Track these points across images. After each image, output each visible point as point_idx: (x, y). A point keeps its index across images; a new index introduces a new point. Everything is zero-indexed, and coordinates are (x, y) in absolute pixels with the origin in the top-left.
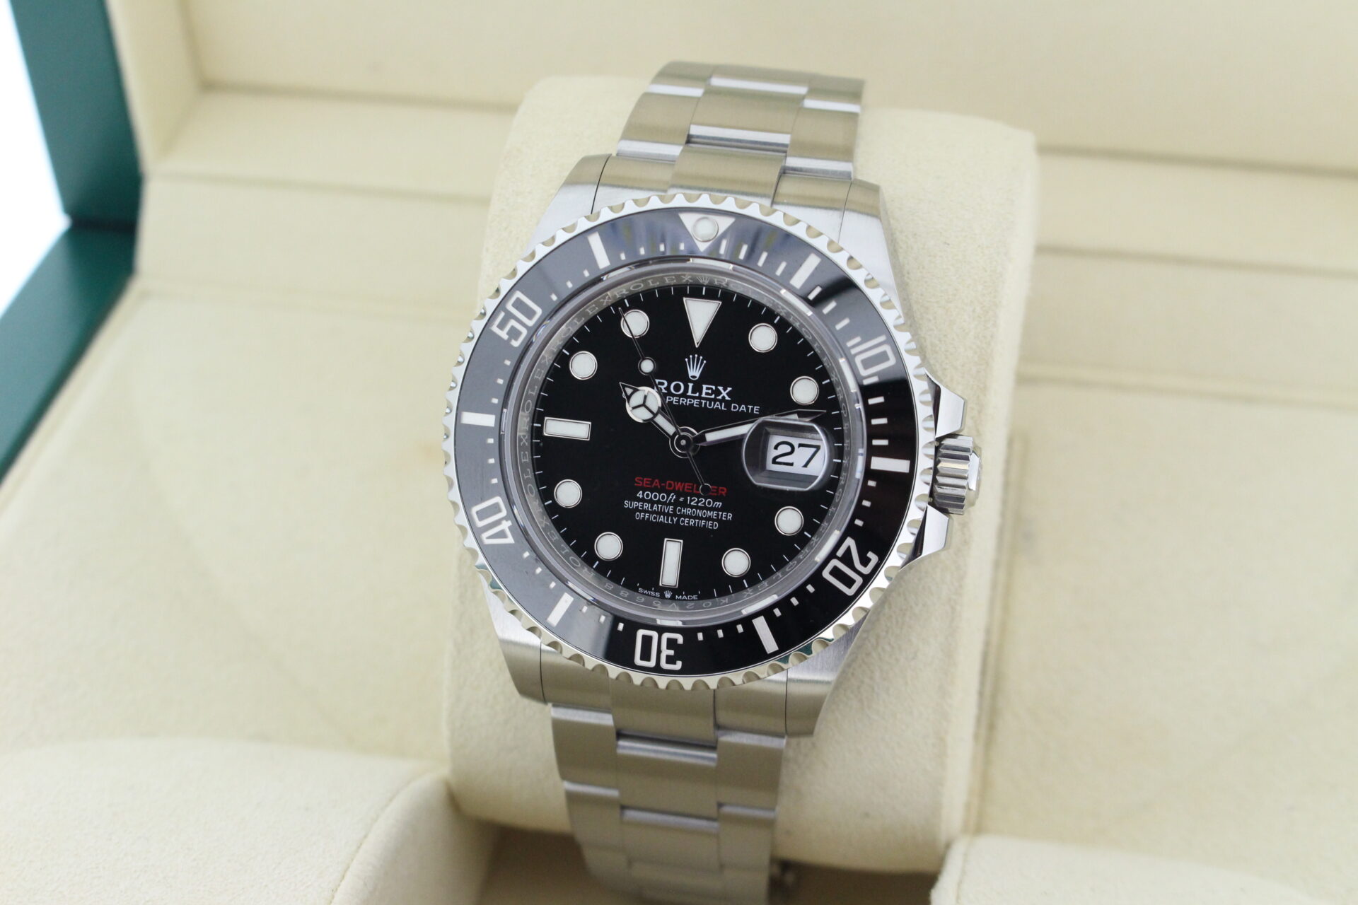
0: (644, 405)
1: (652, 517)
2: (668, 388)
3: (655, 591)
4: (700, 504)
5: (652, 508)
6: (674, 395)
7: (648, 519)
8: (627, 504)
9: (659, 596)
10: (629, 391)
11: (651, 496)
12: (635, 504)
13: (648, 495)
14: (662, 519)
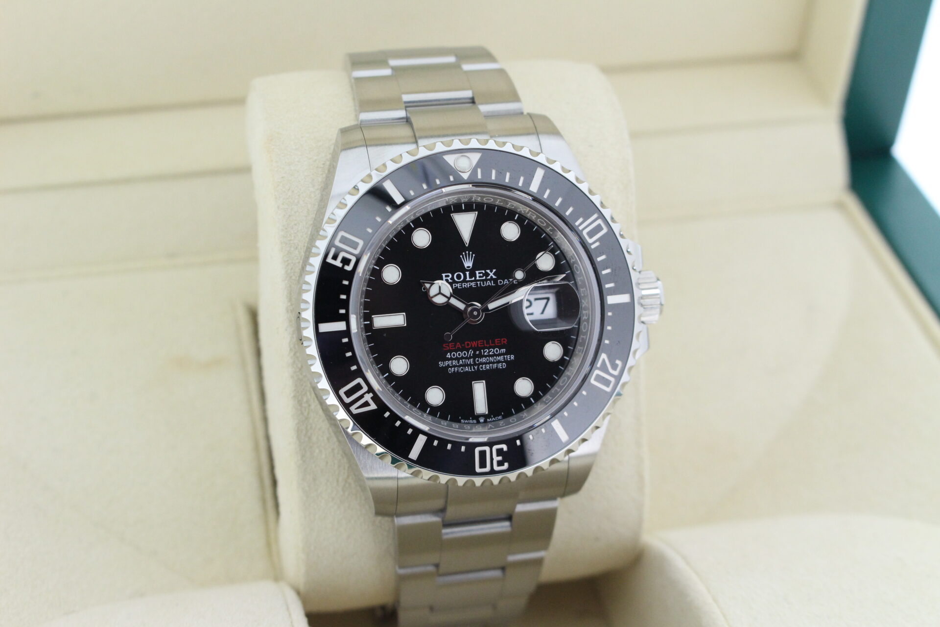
0: (440, 293)
1: (460, 369)
2: (452, 278)
3: (473, 419)
4: (490, 353)
5: (458, 363)
6: (457, 283)
7: (458, 371)
8: (441, 364)
9: (476, 422)
10: (428, 286)
11: (457, 355)
12: (447, 363)
13: (454, 355)
14: (467, 369)
